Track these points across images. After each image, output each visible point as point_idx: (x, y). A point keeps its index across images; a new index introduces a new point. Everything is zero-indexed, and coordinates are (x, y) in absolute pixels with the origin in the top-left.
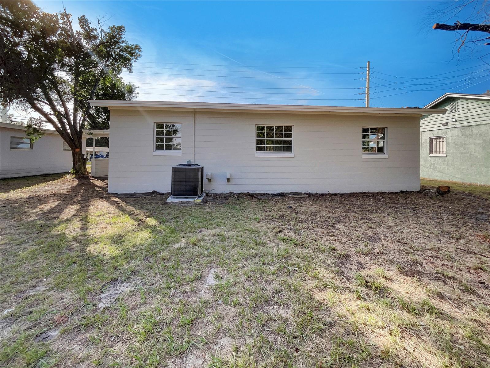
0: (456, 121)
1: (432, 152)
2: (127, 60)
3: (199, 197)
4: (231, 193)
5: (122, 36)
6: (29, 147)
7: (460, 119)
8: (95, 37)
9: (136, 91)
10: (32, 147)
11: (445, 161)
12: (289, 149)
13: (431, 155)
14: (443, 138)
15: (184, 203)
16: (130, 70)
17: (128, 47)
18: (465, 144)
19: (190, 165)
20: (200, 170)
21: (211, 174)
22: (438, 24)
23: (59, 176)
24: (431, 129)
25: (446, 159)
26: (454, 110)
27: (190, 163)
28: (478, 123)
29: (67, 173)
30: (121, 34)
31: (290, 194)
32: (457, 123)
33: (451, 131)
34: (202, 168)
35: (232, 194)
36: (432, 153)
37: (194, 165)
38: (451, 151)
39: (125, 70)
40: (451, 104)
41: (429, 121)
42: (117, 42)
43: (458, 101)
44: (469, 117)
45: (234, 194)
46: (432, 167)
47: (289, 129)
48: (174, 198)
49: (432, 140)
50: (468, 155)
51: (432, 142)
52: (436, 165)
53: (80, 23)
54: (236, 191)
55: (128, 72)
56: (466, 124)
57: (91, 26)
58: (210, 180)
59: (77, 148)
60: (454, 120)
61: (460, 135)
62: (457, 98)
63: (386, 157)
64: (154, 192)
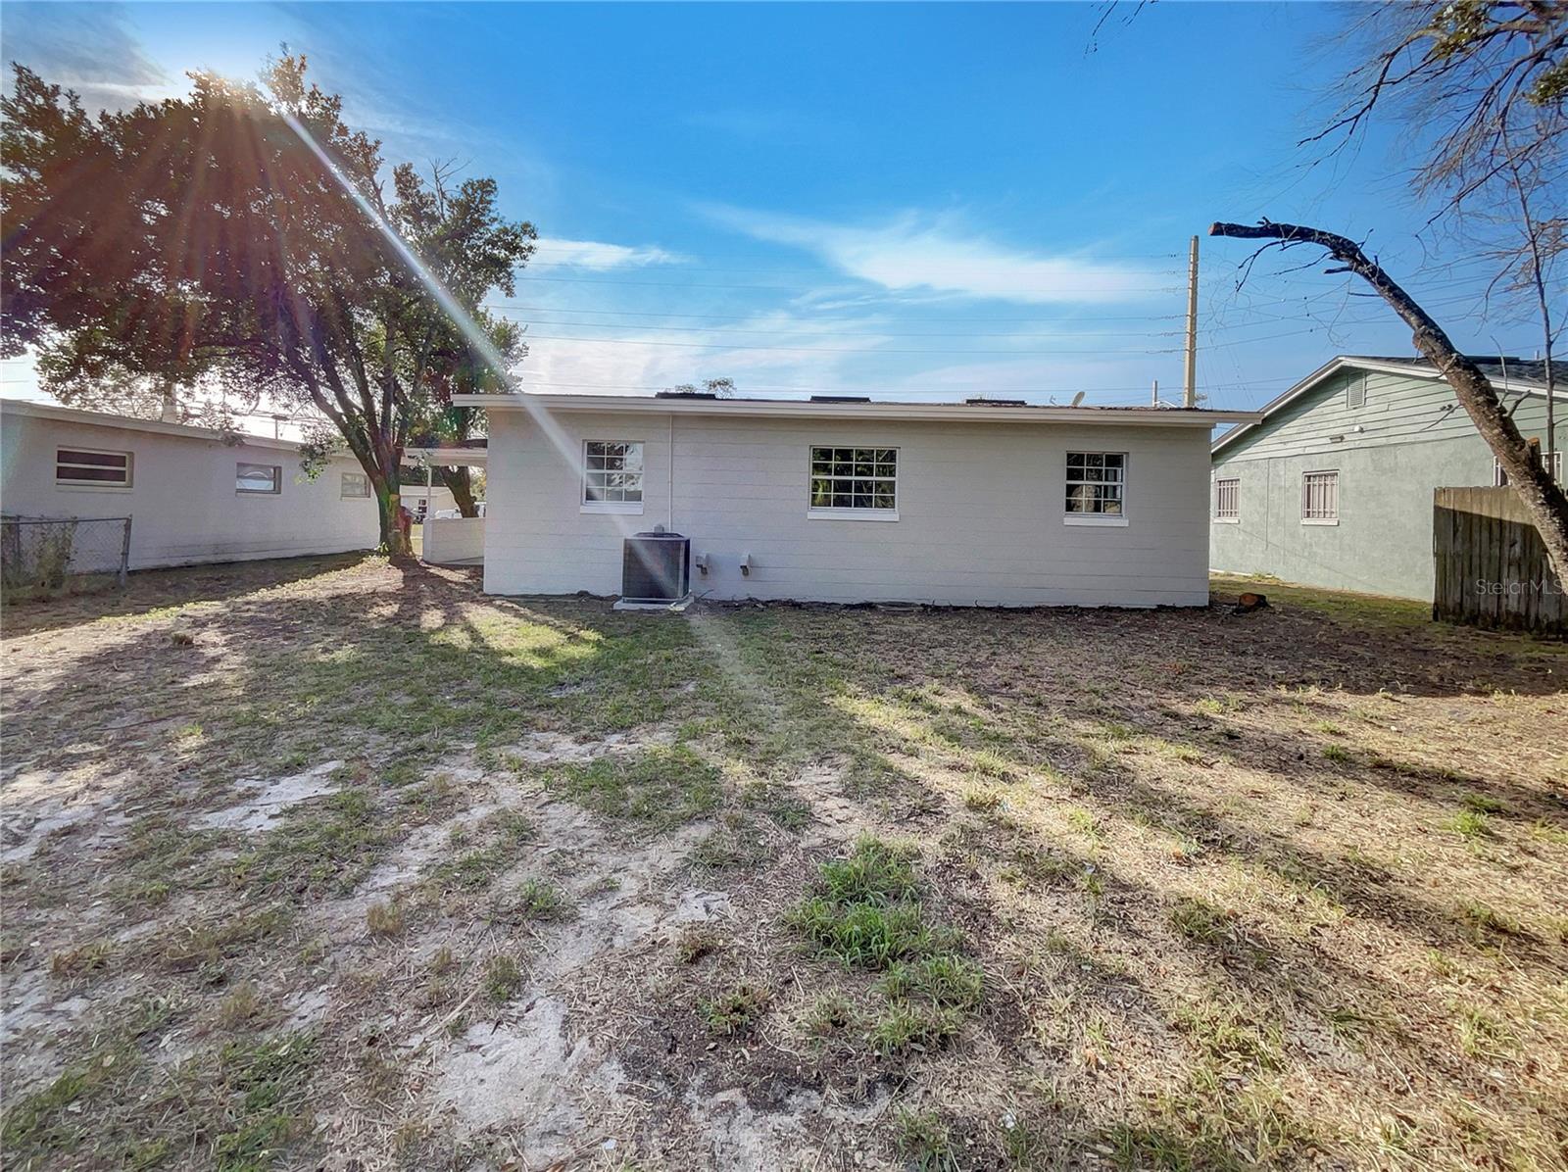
0: (1362, 431)
1: (1308, 513)
2: (503, 265)
3: (679, 603)
4: (750, 599)
5: (492, 207)
6: (272, 487)
7: (1371, 426)
8: (433, 219)
9: (521, 340)
10: (277, 490)
11: (1335, 537)
12: (887, 503)
13: (1306, 521)
14: (1333, 475)
15: (649, 612)
16: (508, 288)
17: (506, 232)
18: (1379, 493)
19: (662, 535)
20: (683, 546)
21: (708, 556)
22: (1218, 225)
23: (352, 558)
24: (1308, 450)
25: (1338, 531)
26: (1358, 402)
27: (660, 531)
28: (1410, 438)
29: (371, 552)
30: (490, 202)
31: (883, 604)
32: (1364, 436)
33: (1350, 457)
34: (688, 542)
35: (752, 602)
36: (1308, 516)
37: (671, 535)
38: (1350, 512)
39: (495, 288)
40: (1352, 385)
41: (1301, 428)
42: (480, 223)
43: (1368, 378)
44: (1390, 423)
45: (758, 601)
46: (1306, 554)
47: (891, 455)
48: (628, 602)
49: (1309, 480)
50: (1386, 522)
51: (1309, 486)
52: (1315, 549)
53: (397, 183)
54: (763, 594)
55: (503, 293)
56: (1384, 441)
57: (423, 190)
58: (704, 571)
59: (391, 492)
60: (1357, 429)
61: (1371, 469)
62: (1366, 370)
63: (1124, 523)
64: (582, 594)
